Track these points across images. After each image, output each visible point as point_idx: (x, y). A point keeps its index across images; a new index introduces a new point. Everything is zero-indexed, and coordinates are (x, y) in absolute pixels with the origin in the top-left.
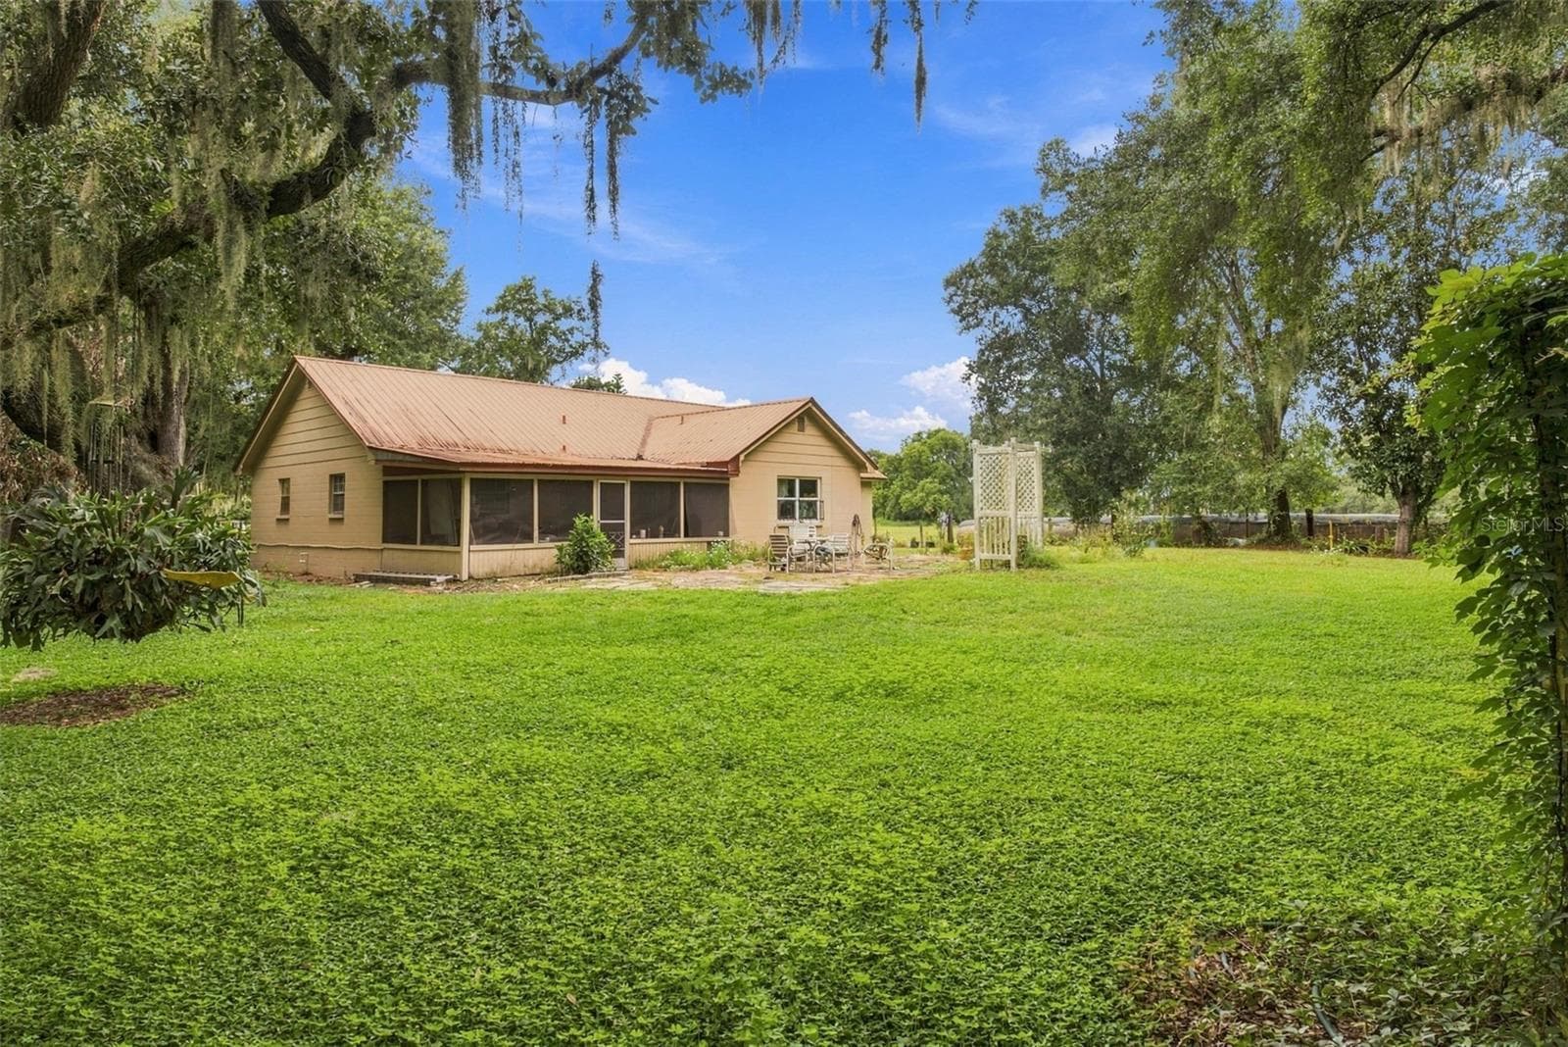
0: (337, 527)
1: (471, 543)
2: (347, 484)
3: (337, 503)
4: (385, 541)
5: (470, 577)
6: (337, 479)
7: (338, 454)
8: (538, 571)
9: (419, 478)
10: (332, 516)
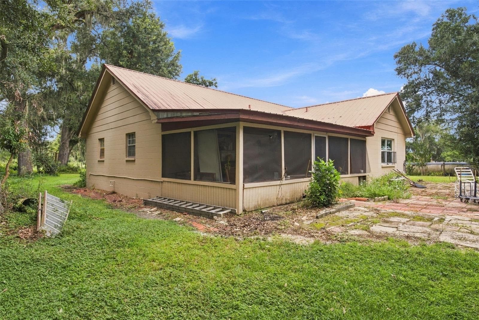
0: (130, 166)
1: (244, 182)
2: (137, 139)
3: (131, 151)
4: (163, 176)
5: (244, 211)
6: (131, 136)
7: (131, 120)
8: (284, 202)
9: (192, 130)
10: (128, 159)
